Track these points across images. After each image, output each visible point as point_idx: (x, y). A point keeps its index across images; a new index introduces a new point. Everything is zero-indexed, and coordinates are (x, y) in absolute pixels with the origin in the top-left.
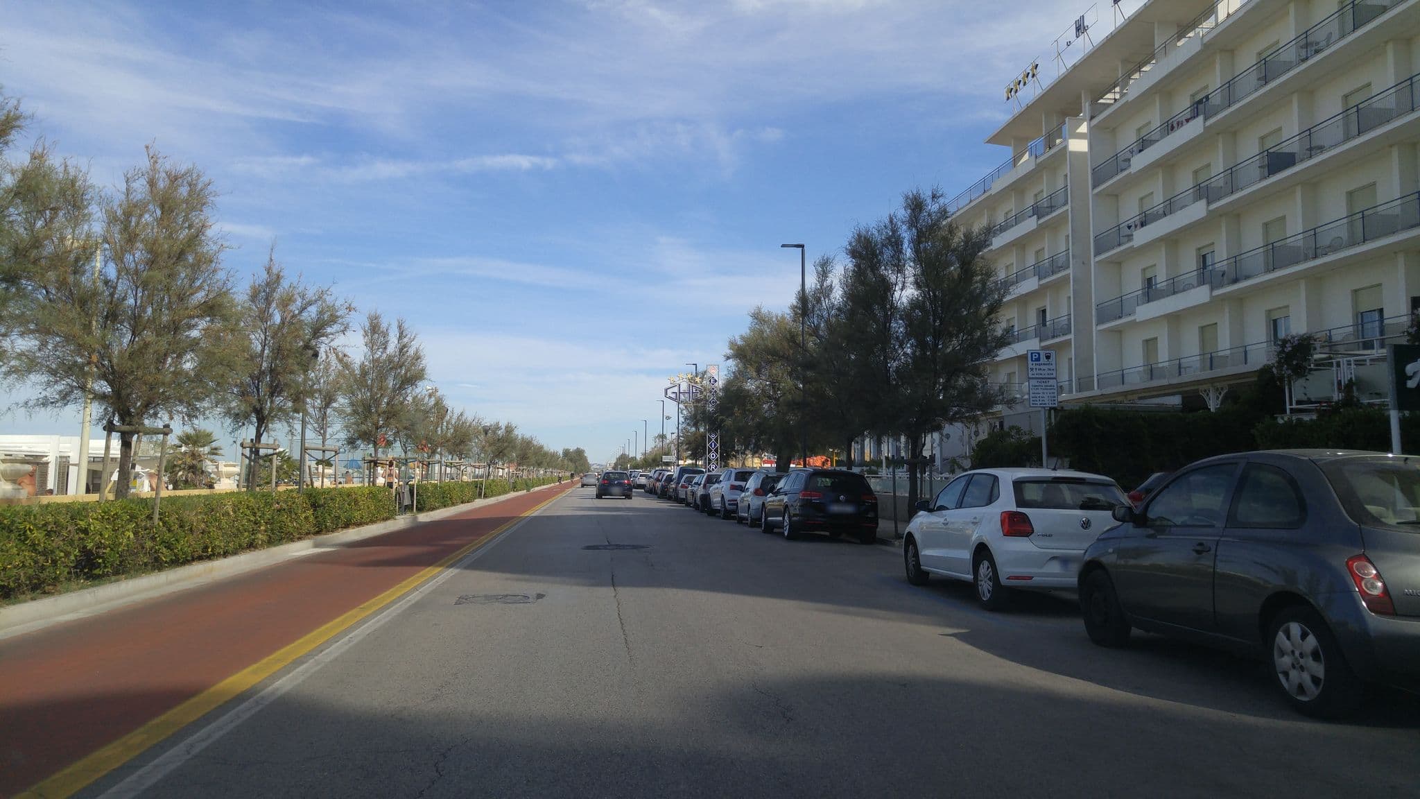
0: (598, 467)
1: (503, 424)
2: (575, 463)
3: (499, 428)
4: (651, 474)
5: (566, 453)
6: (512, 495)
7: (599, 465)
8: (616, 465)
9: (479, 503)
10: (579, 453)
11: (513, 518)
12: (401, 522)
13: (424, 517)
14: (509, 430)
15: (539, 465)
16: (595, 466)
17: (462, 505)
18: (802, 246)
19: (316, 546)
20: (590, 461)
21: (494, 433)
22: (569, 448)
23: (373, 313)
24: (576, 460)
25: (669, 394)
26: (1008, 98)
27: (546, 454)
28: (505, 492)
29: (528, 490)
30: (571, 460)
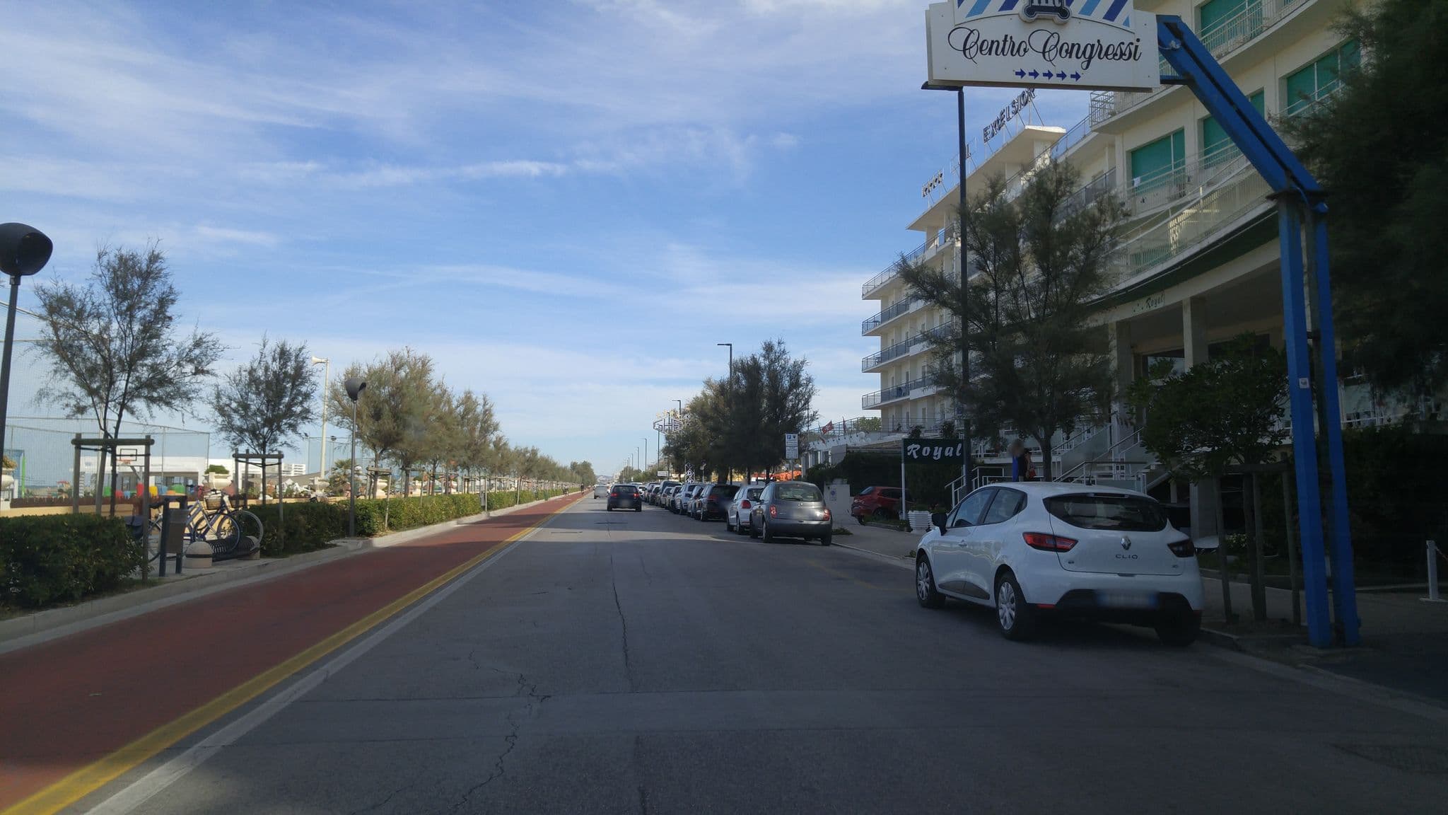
0: (604, 479)
1: (530, 449)
2: (582, 475)
3: (527, 452)
4: (646, 487)
5: (574, 466)
6: (536, 503)
7: (605, 477)
8: (621, 477)
9: (517, 507)
10: (586, 466)
11: (548, 515)
12: (483, 516)
13: (493, 514)
14: (534, 452)
15: (554, 478)
16: (601, 478)
17: (508, 508)
18: (731, 345)
19: (458, 524)
20: (596, 473)
21: (524, 455)
22: (577, 461)
23: (467, 390)
24: (583, 473)
25: (657, 427)
26: (924, 196)
27: (559, 469)
28: (531, 501)
29: (546, 500)
30: (578, 473)
